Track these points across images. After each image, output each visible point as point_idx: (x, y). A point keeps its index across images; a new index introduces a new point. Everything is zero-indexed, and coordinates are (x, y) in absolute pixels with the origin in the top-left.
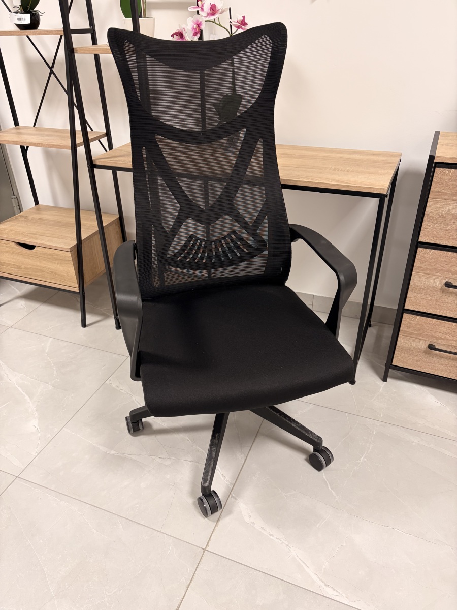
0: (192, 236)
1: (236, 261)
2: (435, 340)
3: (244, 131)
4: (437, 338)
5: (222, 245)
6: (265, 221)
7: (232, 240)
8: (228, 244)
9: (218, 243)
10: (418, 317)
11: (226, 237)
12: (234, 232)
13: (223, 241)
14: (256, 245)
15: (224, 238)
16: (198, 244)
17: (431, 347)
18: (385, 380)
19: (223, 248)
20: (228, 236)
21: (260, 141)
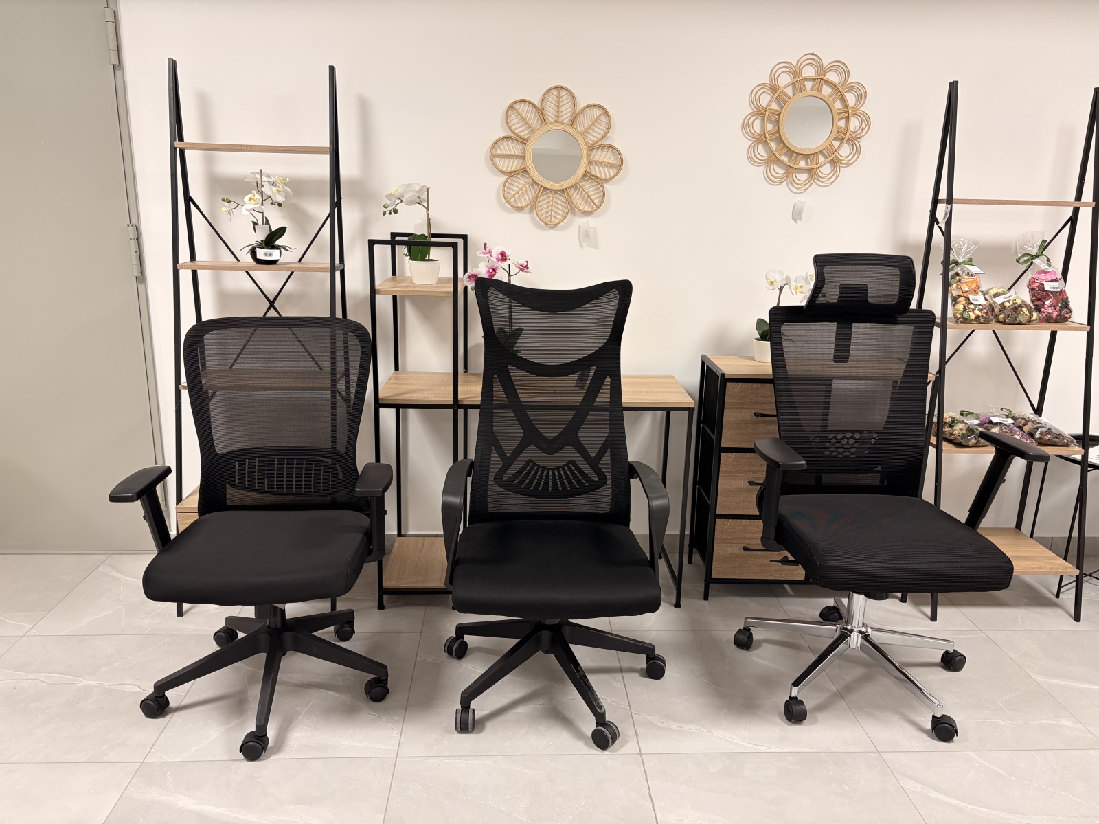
0: (530, 461)
1: (575, 493)
2: (747, 541)
3: (594, 368)
4: (749, 539)
5: (559, 473)
6: (608, 453)
7: (570, 469)
8: (565, 473)
9: (556, 471)
10: (730, 521)
11: (565, 465)
12: (572, 462)
13: (561, 470)
14: (596, 479)
15: (563, 467)
16: (534, 470)
17: (745, 549)
18: (706, 598)
19: (560, 477)
20: (567, 465)
21: (608, 379)
